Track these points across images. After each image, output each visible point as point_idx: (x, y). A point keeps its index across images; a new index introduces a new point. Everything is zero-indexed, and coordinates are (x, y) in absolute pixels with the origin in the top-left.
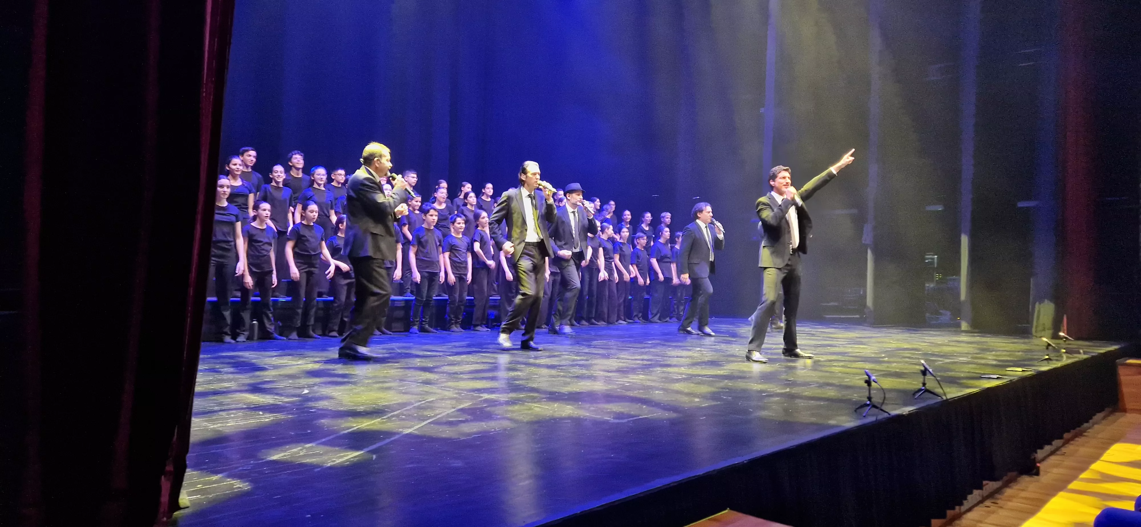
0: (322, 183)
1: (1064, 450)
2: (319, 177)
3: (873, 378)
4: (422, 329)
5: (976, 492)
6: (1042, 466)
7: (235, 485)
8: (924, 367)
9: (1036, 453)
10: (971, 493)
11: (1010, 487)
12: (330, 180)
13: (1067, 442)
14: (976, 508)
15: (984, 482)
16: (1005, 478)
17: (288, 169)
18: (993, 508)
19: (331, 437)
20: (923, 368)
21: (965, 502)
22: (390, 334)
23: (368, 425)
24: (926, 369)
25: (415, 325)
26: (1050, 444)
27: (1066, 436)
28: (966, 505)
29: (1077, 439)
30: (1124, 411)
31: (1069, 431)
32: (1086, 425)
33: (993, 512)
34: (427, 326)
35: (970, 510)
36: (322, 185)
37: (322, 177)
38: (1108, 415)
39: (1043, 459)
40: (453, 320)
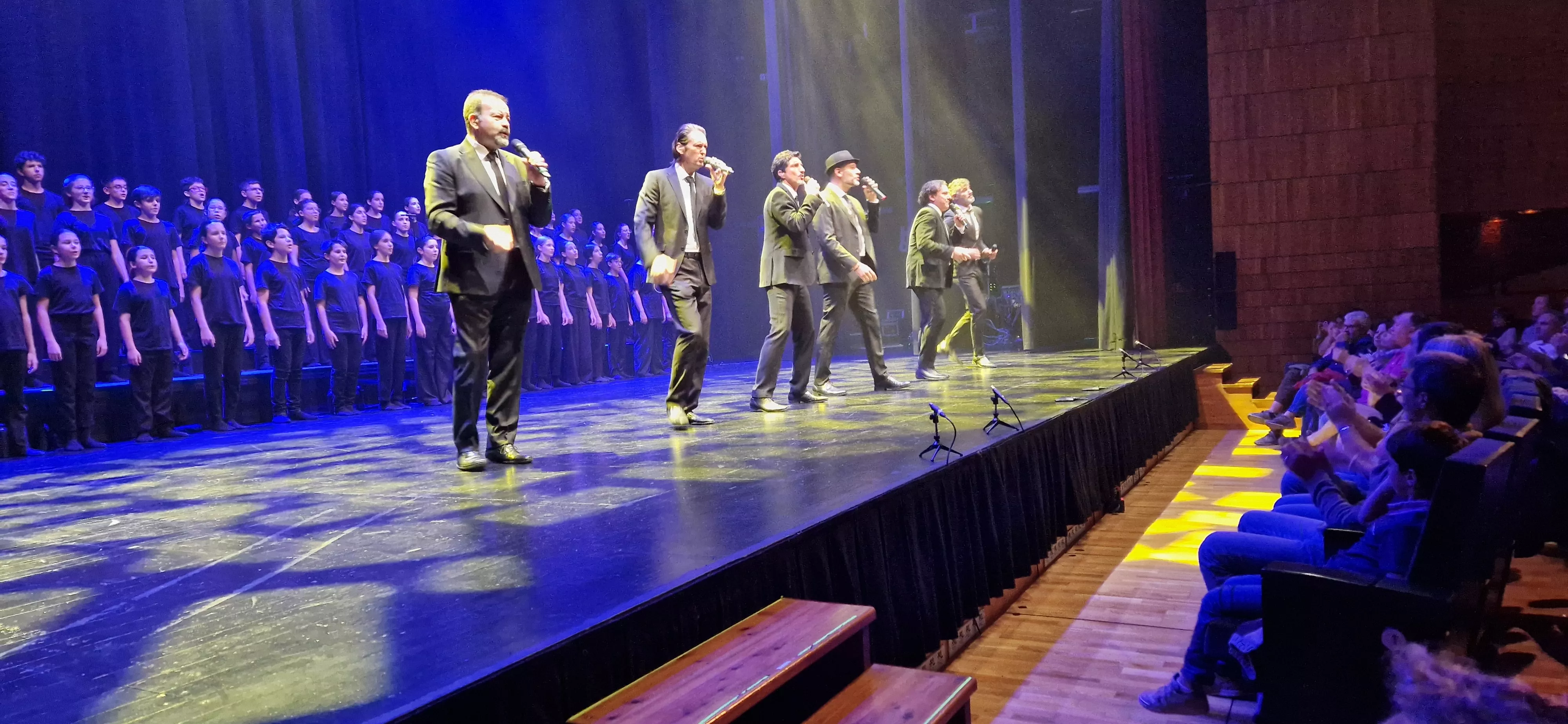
0: (88, 200)
1: (1147, 479)
2: (80, 191)
3: (938, 412)
5: (1060, 540)
6: (1126, 500)
7: (22, 671)
8: (994, 393)
9: (1119, 485)
10: (1055, 541)
11: (1094, 530)
12: (100, 197)
13: (1150, 469)
14: (1059, 560)
15: (1068, 527)
16: (1089, 519)
17: (21, 181)
18: (1079, 556)
19: (174, 582)
20: (994, 395)
21: (1049, 553)
22: (241, 429)
23: (233, 558)
24: (997, 396)
25: (280, 410)
26: (1133, 473)
27: (1149, 462)
28: (1050, 556)
29: (1158, 465)
30: (1205, 427)
31: (1151, 457)
32: (1167, 448)
33: (1079, 561)
34: (301, 411)
35: (1054, 562)
36: (89, 205)
37: (86, 190)
38: (1188, 435)
39: (1128, 492)
40: (342, 399)
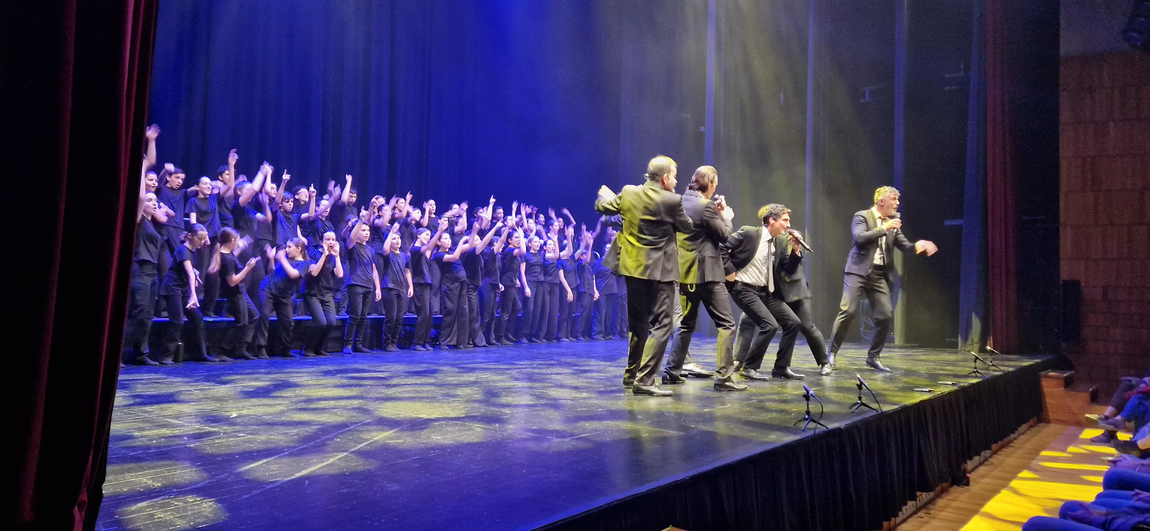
1: (992, 460)
3: (811, 392)
4: (355, 349)
5: (910, 503)
6: (972, 476)
8: (860, 381)
9: (966, 463)
10: (906, 504)
11: (941, 498)
13: (995, 452)
14: (910, 519)
15: (918, 493)
16: (938, 489)
18: (926, 519)
20: (859, 383)
21: (900, 514)
24: (861, 383)
25: (348, 345)
26: (978, 454)
27: (994, 446)
28: (901, 516)
29: (1003, 449)
30: (1048, 421)
31: (996, 442)
32: (1012, 436)
33: (927, 523)
34: (360, 346)
35: (904, 521)
38: (1032, 426)
39: (974, 469)
40: (390, 340)
